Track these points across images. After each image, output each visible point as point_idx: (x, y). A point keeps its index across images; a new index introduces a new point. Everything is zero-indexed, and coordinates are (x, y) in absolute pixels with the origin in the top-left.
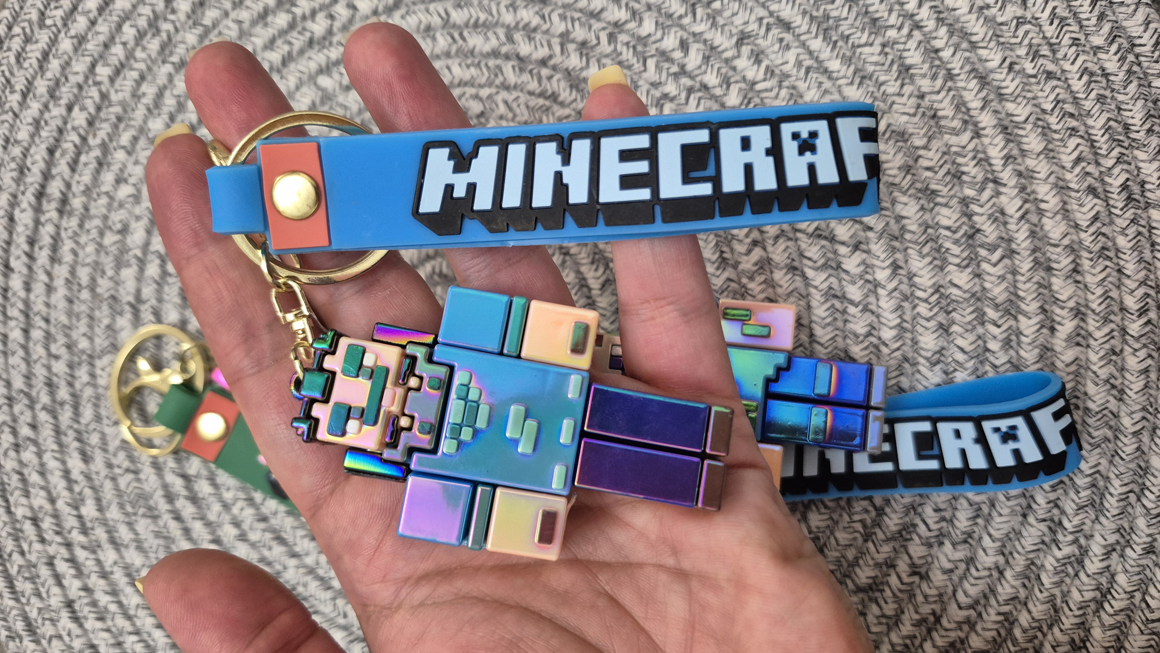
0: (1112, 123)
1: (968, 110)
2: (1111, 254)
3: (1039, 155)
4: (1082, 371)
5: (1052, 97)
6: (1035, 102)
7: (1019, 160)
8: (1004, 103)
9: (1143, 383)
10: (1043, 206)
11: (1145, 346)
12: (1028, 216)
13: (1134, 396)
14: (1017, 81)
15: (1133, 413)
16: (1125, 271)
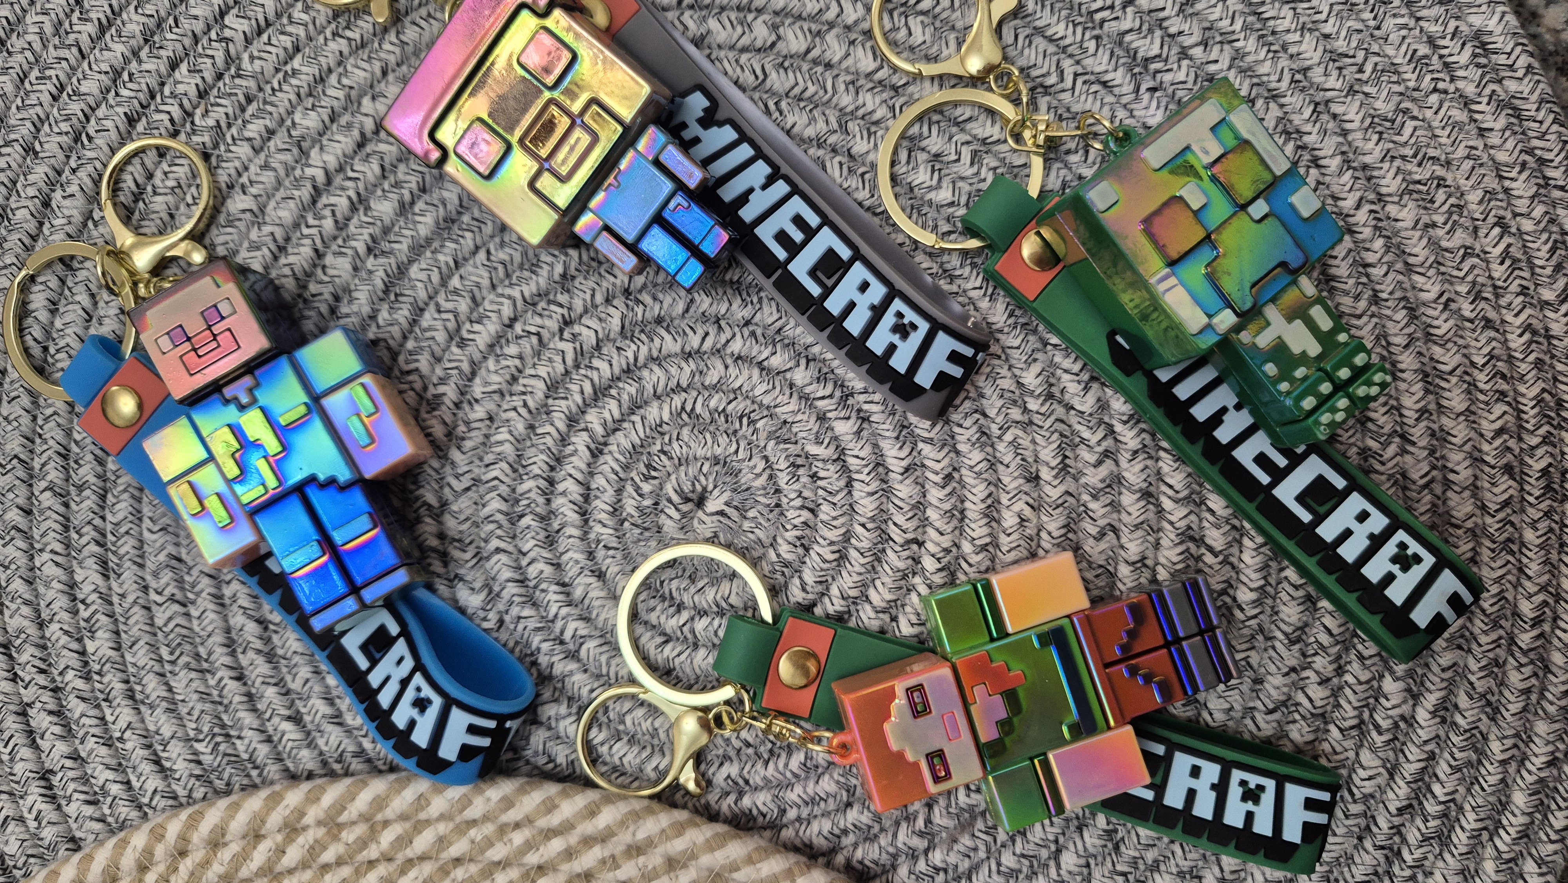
0: (1546, 395)
1: (1389, 344)
2: (1515, 548)
3: (1458, 415)
4: (1457, 678)
5: (1486, 350)
6: (1465, 351)
7: (1434, 417)
8: (1430, 344)
9: (1522, 704)
10: (1451, 477)
11: (1532, 662)
12: (1433, 485)
13: (1510, 719)
14: (1451, 322)
15: (1505, 737)
16: (1527, 571)
